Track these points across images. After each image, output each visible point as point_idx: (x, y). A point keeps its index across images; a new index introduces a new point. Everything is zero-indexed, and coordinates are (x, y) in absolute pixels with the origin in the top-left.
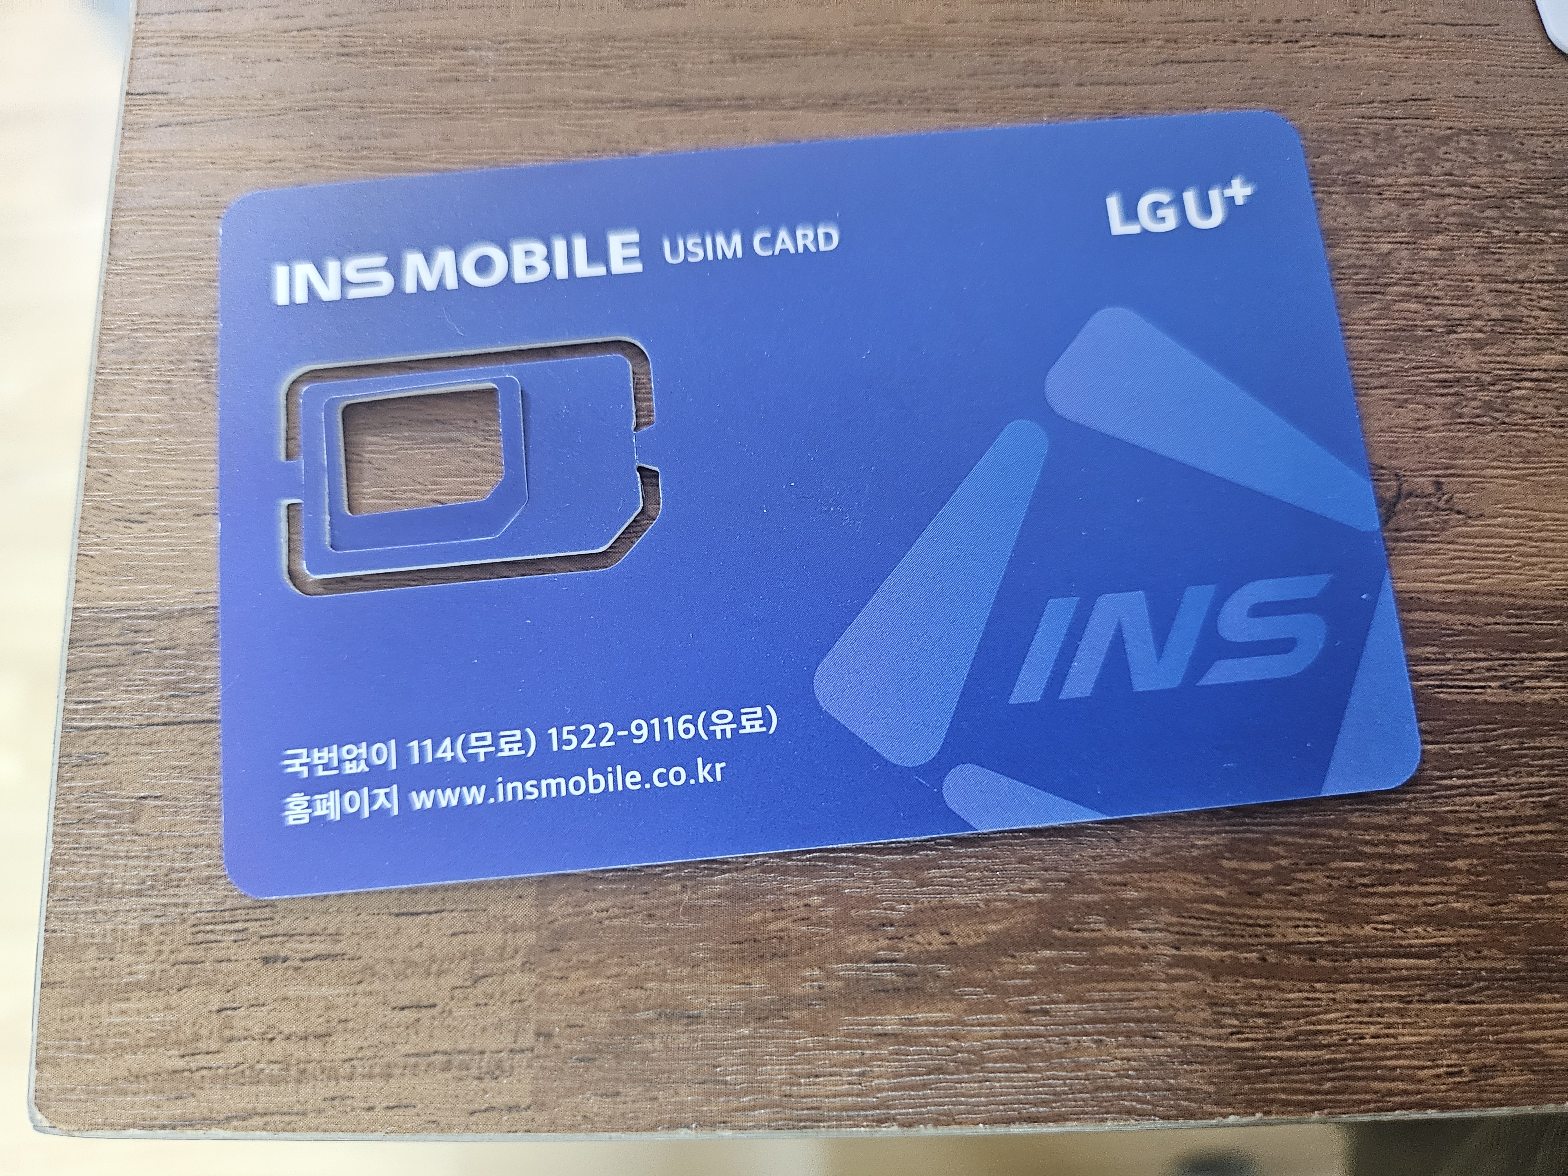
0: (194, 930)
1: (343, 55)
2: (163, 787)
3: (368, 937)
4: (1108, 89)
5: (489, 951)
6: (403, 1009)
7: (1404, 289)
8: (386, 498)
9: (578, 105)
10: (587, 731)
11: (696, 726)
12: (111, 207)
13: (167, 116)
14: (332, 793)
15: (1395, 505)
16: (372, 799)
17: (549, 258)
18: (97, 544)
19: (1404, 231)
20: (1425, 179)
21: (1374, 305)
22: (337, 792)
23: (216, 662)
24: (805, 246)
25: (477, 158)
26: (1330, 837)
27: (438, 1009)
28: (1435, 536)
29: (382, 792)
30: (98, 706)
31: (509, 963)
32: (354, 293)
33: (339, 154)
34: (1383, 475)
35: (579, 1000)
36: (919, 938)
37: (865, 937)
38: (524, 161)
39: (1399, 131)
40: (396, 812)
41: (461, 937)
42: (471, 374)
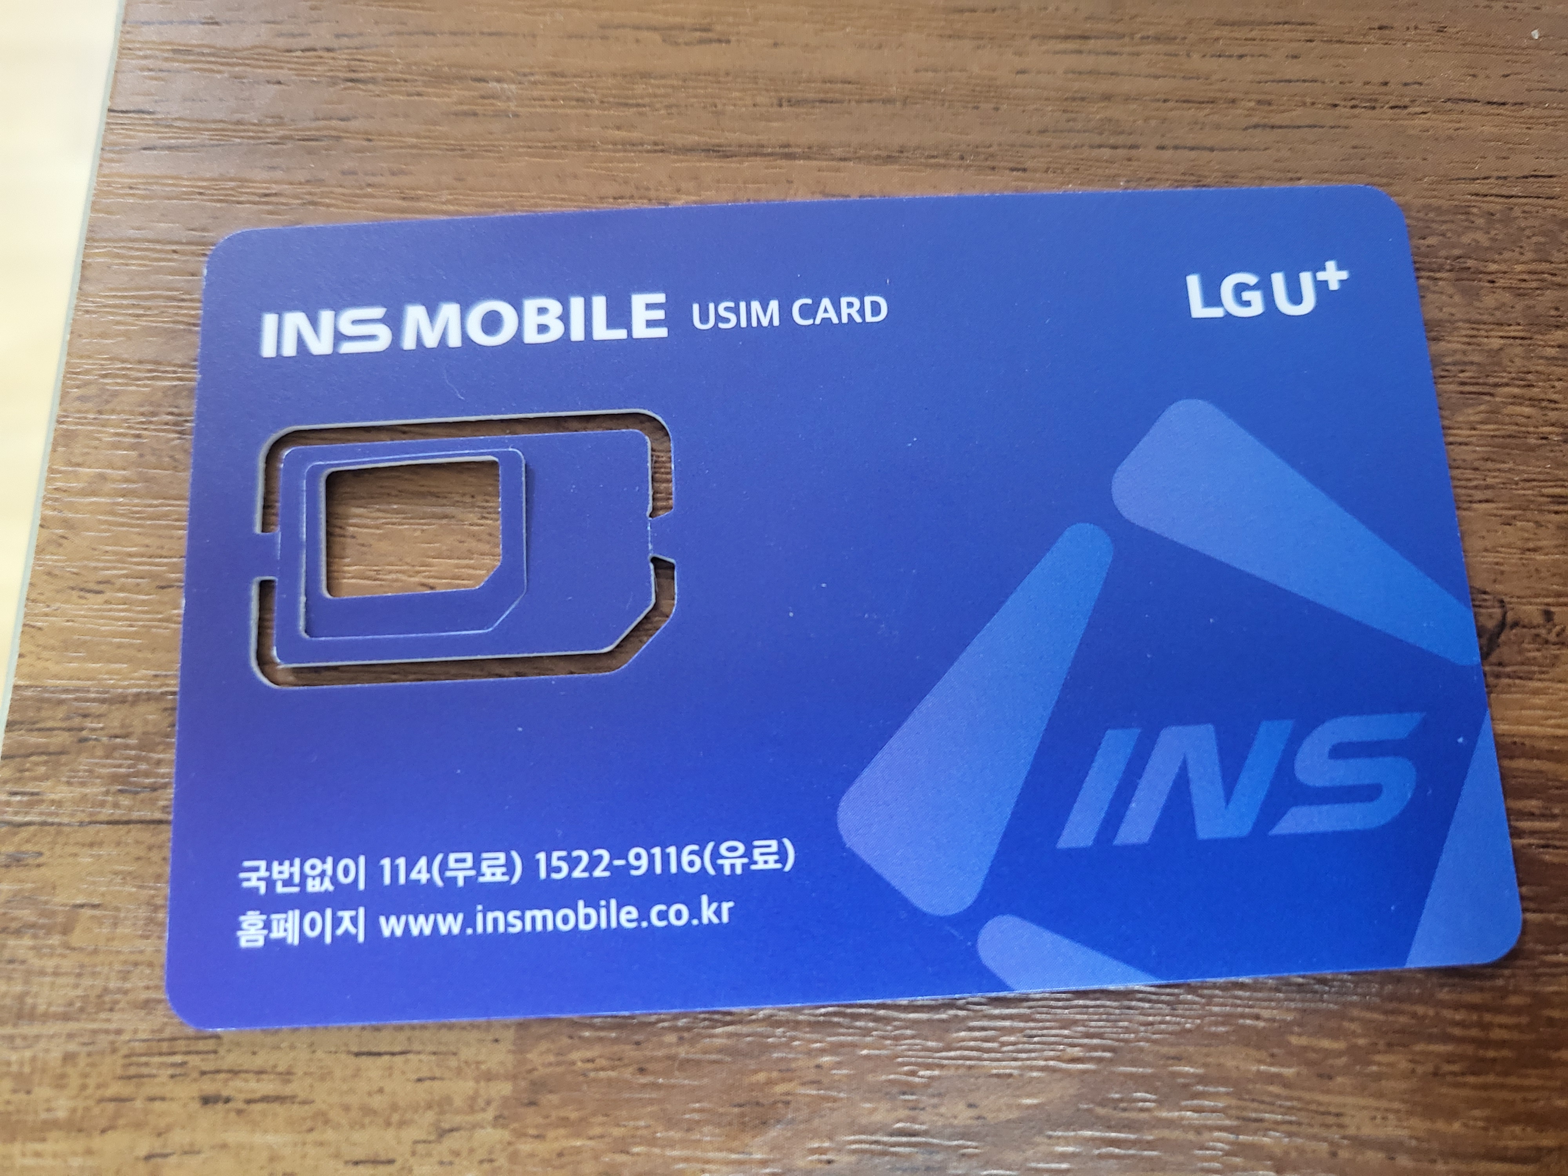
0: (127, 1061)
1: (352, 80)
2: (103, 895)
3: (322, 1078)
4: (1193, 154)
5: (458, 1102)
6: (356, 1163)
7: (1516, 391)
8: (368, 578)
9: (605, 147)
10: (579, 859)
11: (702, 858)
12: (84, 236)
13: (152, 138)
14: (290, 913)
15: (1499, 635)
16: (337, 922)
17: (565, 318)
18: (46, 615)
19: (1519, 324)
20: (1544, 266)
21: (1482, 408)
22: (297, 912)
23: (171, 755)
24: (849, 315)
25: (491, 200)
26: (1414, 1015)
27: (397, 1165)
28: (1543, 673)
29: (346, 915)
30: (35, 799)
31: (479, 1117)
32: (347, 348)
33: (340, 190)
34: (1485, 600)
35: (556, 1163)
36: (943, 1110)
37: (884, 1106)
38: (543, 206)
39: (1517, 212)
40: (361, 938)
41: (427, 1084)
42: (471, 446)
